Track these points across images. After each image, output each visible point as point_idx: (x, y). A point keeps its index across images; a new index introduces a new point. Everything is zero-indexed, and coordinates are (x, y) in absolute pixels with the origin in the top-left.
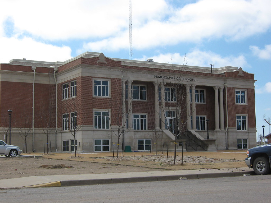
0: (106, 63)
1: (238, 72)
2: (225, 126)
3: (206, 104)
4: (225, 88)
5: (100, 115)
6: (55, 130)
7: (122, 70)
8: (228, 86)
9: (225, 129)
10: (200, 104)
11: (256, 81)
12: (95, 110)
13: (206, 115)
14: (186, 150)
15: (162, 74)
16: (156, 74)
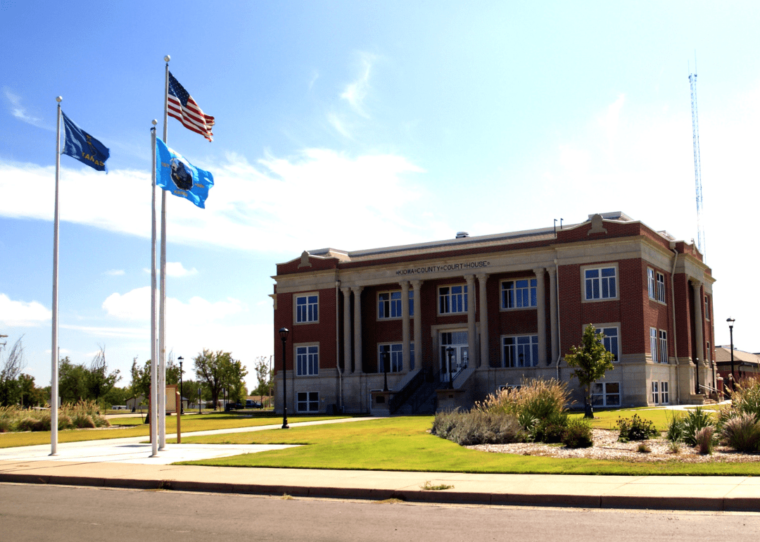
1: (589, 226)
12: (297, 346)
15: (411, 266)
16: (400, 267)
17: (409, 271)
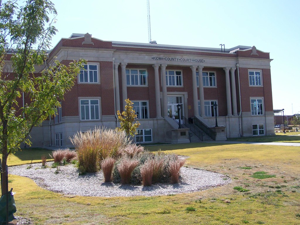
0: (93, 45)
1: (251, 51)
2: (238, 111)
3: (217, 87)
4: (237, 69)
5: (88, 104)
6: (49, 122)
7: (113, 52)
8: (240, 67)
9: (238, 114)
10: (211, 87)
11: (272, 60)
12: (81, 99)
13: (217, 100)
14: (189, 140)
15: (162, 56)
16: (155, 55)
17: (160, 59)
